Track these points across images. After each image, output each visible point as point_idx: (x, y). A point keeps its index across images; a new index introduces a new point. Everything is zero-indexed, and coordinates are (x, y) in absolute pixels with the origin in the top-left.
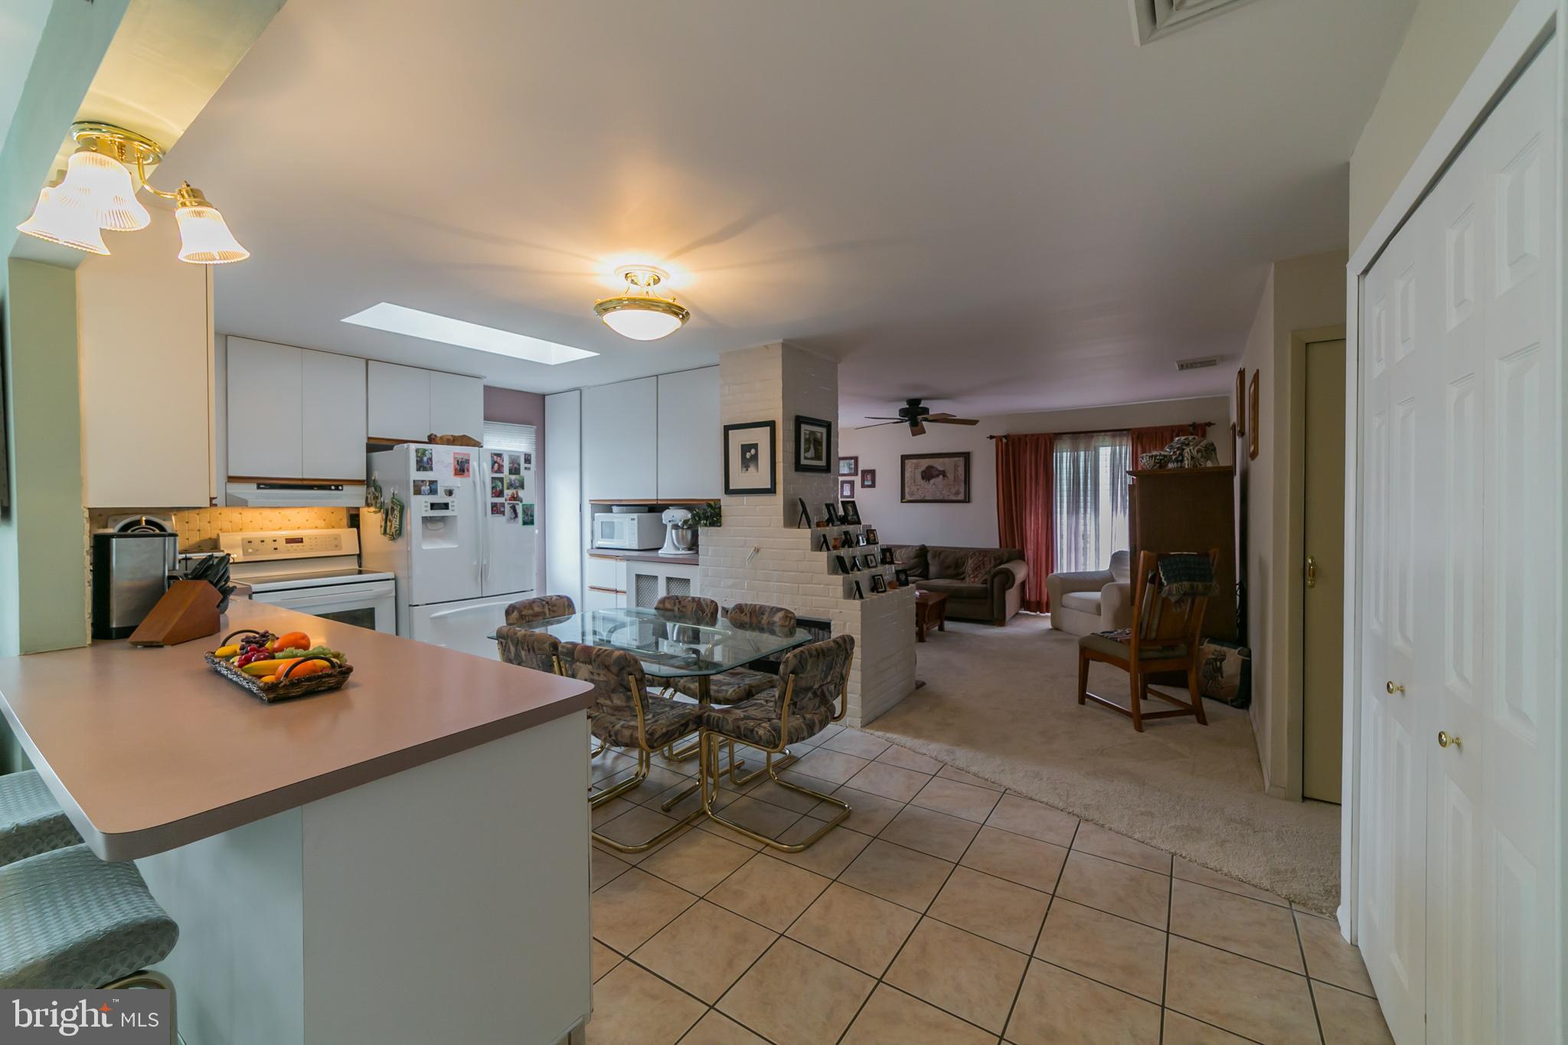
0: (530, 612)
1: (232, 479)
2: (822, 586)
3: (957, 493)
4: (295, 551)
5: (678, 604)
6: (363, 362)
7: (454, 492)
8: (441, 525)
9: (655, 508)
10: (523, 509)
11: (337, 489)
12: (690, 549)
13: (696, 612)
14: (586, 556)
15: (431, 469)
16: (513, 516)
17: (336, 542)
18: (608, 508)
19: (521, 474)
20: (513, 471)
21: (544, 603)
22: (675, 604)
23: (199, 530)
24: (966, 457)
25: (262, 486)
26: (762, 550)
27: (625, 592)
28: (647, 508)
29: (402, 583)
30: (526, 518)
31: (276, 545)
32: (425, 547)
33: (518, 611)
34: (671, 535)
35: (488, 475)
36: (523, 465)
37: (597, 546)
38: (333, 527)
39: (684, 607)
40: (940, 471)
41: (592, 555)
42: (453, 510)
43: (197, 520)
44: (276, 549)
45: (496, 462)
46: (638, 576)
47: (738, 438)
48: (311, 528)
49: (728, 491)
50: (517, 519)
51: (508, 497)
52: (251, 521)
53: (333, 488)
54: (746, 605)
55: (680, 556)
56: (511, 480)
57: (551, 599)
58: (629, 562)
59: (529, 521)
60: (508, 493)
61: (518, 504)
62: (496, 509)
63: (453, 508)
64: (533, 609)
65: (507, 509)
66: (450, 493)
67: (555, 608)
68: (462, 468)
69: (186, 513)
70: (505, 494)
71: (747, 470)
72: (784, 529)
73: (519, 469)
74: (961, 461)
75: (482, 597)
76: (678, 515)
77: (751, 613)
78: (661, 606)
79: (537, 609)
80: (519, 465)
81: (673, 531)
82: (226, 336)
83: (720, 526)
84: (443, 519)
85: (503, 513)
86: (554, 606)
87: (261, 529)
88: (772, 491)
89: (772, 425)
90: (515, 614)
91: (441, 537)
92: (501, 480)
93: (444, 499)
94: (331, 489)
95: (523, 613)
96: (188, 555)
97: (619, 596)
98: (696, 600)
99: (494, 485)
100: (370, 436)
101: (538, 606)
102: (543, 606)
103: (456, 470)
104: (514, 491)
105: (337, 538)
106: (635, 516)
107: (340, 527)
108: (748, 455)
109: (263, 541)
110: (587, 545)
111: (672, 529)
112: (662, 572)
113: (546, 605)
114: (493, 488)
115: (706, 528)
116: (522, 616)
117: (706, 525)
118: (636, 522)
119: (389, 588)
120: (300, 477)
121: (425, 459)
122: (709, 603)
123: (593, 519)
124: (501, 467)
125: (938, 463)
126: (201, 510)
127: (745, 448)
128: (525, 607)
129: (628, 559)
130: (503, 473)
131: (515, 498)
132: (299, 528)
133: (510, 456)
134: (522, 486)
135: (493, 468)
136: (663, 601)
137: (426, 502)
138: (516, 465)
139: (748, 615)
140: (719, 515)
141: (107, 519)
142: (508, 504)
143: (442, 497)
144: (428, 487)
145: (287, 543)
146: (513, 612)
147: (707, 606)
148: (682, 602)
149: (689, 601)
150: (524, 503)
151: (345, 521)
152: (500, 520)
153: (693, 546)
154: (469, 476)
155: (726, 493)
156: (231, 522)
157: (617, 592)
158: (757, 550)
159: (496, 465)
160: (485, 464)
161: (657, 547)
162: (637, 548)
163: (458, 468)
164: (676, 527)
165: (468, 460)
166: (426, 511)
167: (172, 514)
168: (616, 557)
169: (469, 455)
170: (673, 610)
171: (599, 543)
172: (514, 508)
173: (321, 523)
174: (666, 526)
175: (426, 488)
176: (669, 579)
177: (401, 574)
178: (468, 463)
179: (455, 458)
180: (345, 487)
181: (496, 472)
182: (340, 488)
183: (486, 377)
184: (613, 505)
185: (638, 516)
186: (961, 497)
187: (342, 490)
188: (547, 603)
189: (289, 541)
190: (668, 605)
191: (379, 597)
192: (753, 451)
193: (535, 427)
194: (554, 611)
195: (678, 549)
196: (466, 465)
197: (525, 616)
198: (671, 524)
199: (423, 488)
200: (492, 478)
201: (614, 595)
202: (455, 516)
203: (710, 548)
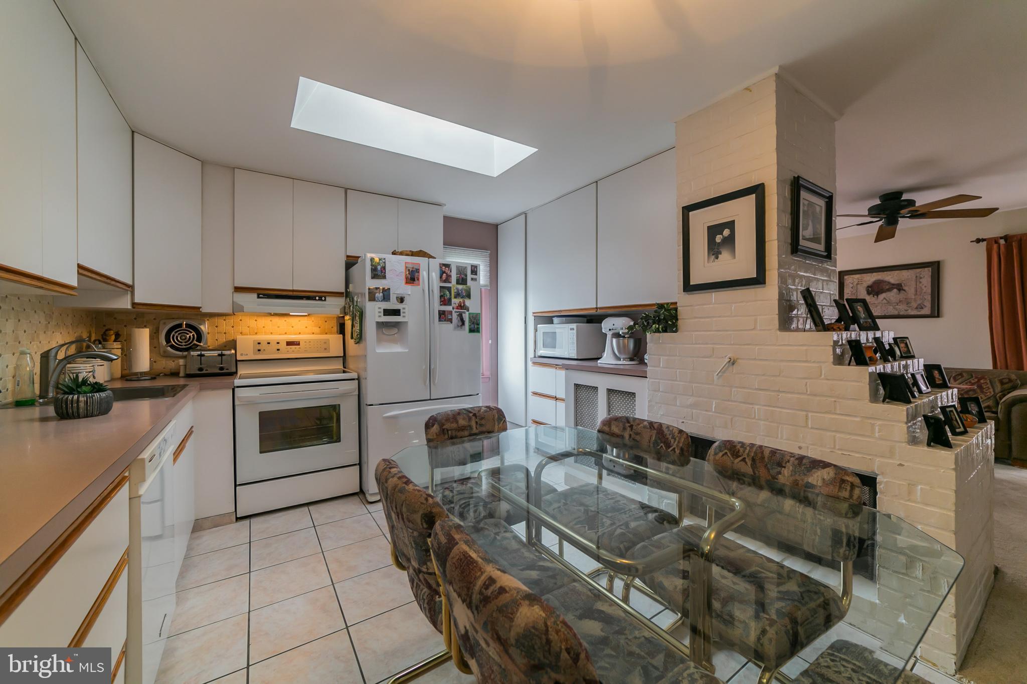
0: (454, 425)
1: (238, 289)
2: (858, 419)
3: (921, 307)
4: (293, 353)
5: (629, 429)
6: (343, 190)
7: (405, 299)
8: (395, 330)
9: (593, 319)
10: (470, 318)
11: (320, 299)
12: (631, 359)
13: (656, 443)
14: (530, 363)
15: (384, 277)
16: (460, 323)
17: (326, 345)
18: (549, 320)
19: (468, 284)
20: (460, 282)
21: (471, 415)
22: (624, 429)
23: (225, 333)
24: (936, 267)
25: (261, 296)
26: (739, 361)
27: (563, 400)
28: (585, 319)
29: (363, 382)
30: (473, 326)
31: (278, 347)
32: (380, 350)
33: (439, 424)
34: (612, 344)
35: (436, 284)
36: (469, 276)
37: (540, 355)
38: (326, 334)
39: (637, 434)
40: (893, 285)
41: (535, 363)
42: (404, 317)
43: (224, 325)
44: (278, 350)
45: (444, 272)
46: (577, 386)
47: (701, 220)
48: (309, 334)
49: (688, 287)
50: (463, 327)
51: (455, 306)
52: (264, 327)
53: (317, 298)
54: (743, 444)
55: (622, 367)
56: (458, 289)
57: (479, 411)
58: (567, 371)
59: (475, 328)
60: (455, 301)
61: (465, 313)
62: (443, 316)
63: (404, 315)
64: (457, 422)
65: (455, 316)
66: (401, 300)
67: (483, 422)
68: (412, 277)
69: (216, 319)
70: (452, 303)
71: (717, 258)
72: (779, 332)
73: (466, 279)
74: (927, 273)
75: (430, 400)
76: (621, 324)
77: (753, 460)
78: (606, 429)
79: (462, 422)
80: (466, 276)
81: (614, 340)
82: (234, 168)
83: (676, 331)
84: (396, 325)
85: (451, 321)
86: (482, 419)
87: (271, 333)
88: (759, 280)
89: (758, 190)
90: (436, 428)
91: (395, 342)
92: (449, 289)
93: (397, 306)
94: (315, 299)
95: (444, 427)
96: (203, 352)
97: (559, 403)
98: (656, 426)
99: (442, 294)
100: (348, 254)
101: (464, 419)
102: (470, 419)
103: (407, 278)
104: (461, 300)
105: (326, 342)
106: (574, 326)
107: (331, 333)
108: (719, 239)
109: (269, 343)
110: (531, 354)
111: (612, 337)
112: (603, 383)
113: (474, 418)
114: (441, 296)
115: (657, 334)
116: (444, 430)
117: (657, 331)
118: (575, 331)
119: (353, 387)
120: (291, 289)
121: (379, 268)
122: (676, 434)
123: (536, 330)
124: (449, 277)
125: (891, 277)
126: (227, 317)
127: (713, 231)
128: (447, 420)
129: (567, 368)
130: (450, 282)
131: (462, 307)
132: (300, 333)
133: (458, 267)
134: (469, 296)
135: (441, 277)
136: (607, 423)
137: (380, 308)
138: (463, 276)
139: (749, 462)
140: (675, 318)
141: (160, 321)
142: (456, 312)
143: (393, 305)
144: (381, 294)
145: (287, 345)
146: (433, 425)
147: (673, 437)
148: (634, 427)
149: (645, 427)
150: (470, 312)
151: (335, 329)
152: (447, 327)
153: (638, 354)
154: (419, 285)
155: (684, 291)
156: (248, 327)
157: (556, 399)
158: (732, 362)
159: (445, 274)
160: (434, 274)
161: (596, 357)
162: (576, 358)
163: (409, 276)
164: (617, 335)
165: (419, 269)
166: (380, 316)
167: (206, 319)
168: (556, 366)
169: (419, 264)
170: (622, 437)
171: (541, 352)
172: (461, 316)
173: (317, 330)
174: (606, 335)
175: (379, 295)
176: (610, 391)
177: (363, 375)
178: (419, 272)
179: (406, 267)
180: (327, 298)
181: (445, 281)
182: (323, 298)
183: (445, 205)
184: (554, 317)
185: (577, 326)
186: (927, 311)
187: (325, 300)
188: (475, 415)
189: (289, 343)
190: (615, 429)
191: (344, 395)
192: (726, 232)
193: (489, 252)
194: (481, 425)
195: (619, 359)
196: (416, 274)
197: (448, 430)
198: (611, 333)
199: (377, 295)
200: (440, 287)
201: (553, 402)
202: (406, 322)
203: (662, 358)
